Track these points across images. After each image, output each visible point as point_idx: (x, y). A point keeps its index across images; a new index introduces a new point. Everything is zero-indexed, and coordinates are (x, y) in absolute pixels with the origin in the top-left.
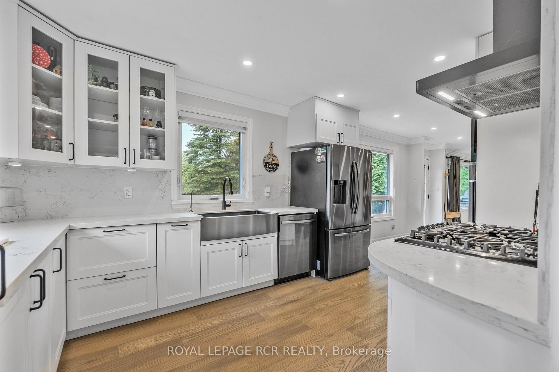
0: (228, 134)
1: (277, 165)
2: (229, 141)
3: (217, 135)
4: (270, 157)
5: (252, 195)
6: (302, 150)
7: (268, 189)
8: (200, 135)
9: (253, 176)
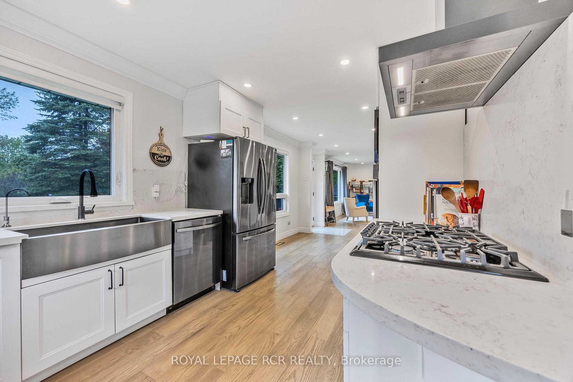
0: (99, 121)
1: (169, 158)
2: (101, 130)
3: (81, 120)
4: (159, 146)
5: (132, 195)
6: (202, 141)
7: (157, 188)
8: (51, 116)
9: (134, 170)
